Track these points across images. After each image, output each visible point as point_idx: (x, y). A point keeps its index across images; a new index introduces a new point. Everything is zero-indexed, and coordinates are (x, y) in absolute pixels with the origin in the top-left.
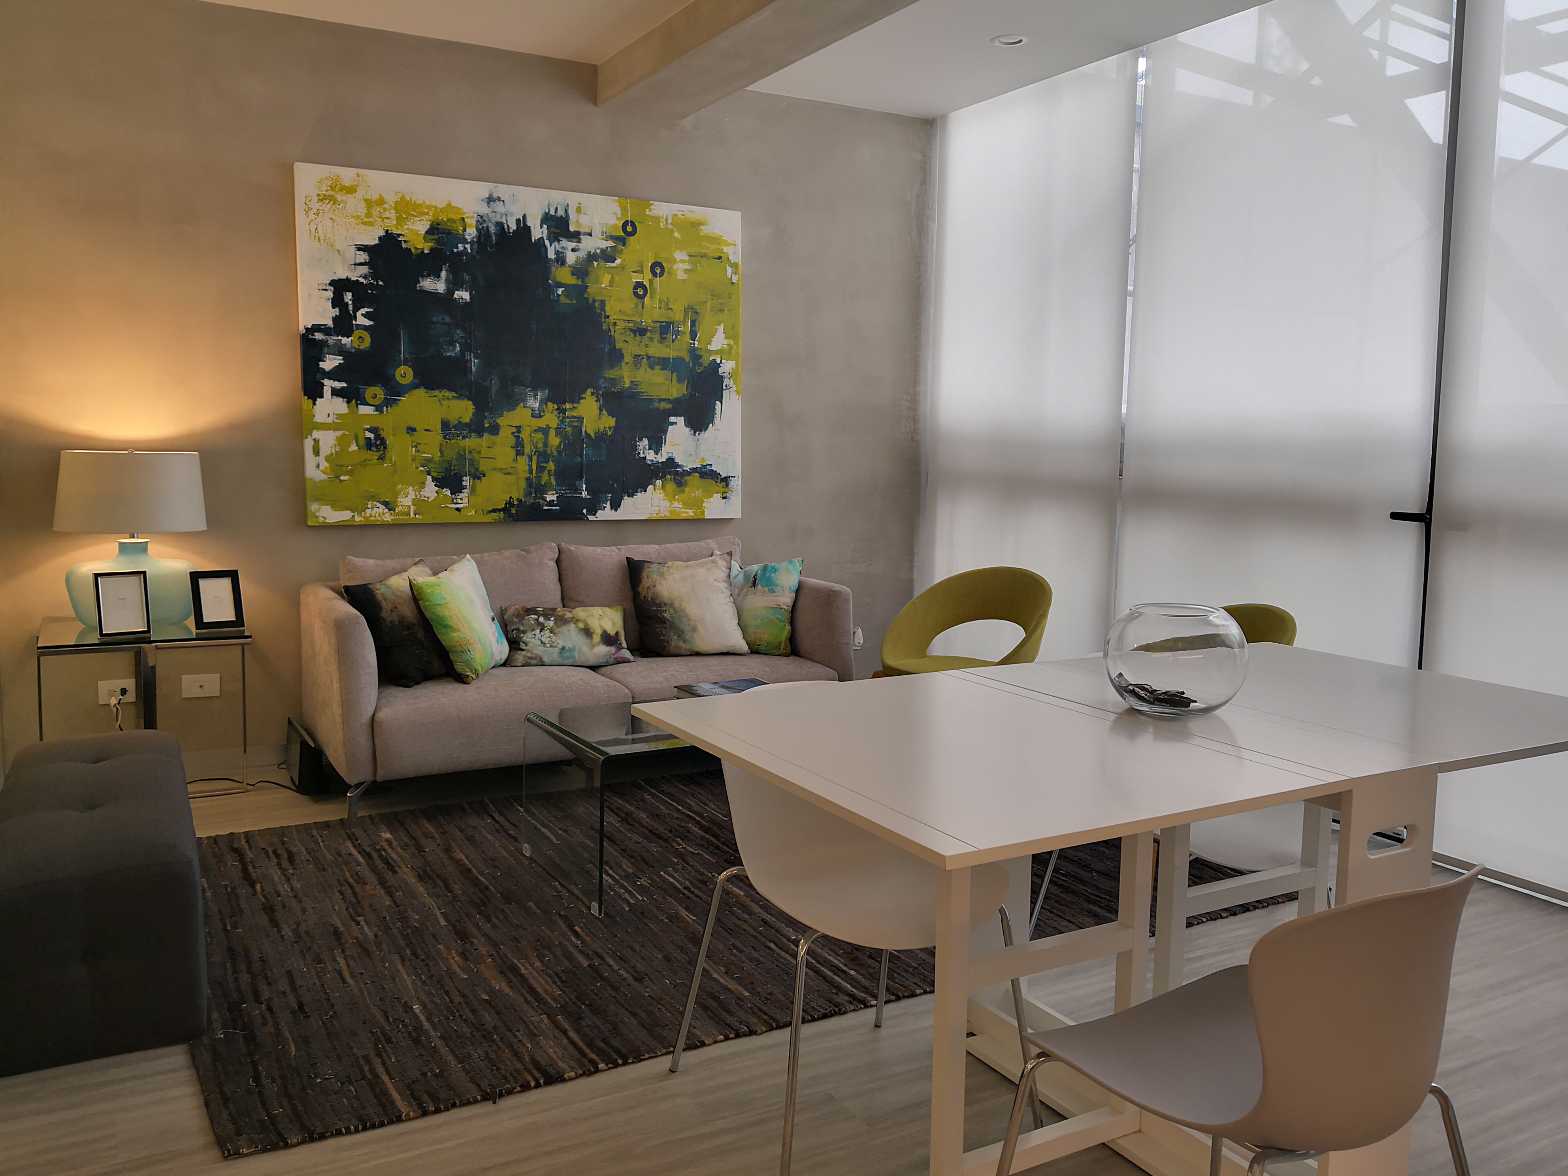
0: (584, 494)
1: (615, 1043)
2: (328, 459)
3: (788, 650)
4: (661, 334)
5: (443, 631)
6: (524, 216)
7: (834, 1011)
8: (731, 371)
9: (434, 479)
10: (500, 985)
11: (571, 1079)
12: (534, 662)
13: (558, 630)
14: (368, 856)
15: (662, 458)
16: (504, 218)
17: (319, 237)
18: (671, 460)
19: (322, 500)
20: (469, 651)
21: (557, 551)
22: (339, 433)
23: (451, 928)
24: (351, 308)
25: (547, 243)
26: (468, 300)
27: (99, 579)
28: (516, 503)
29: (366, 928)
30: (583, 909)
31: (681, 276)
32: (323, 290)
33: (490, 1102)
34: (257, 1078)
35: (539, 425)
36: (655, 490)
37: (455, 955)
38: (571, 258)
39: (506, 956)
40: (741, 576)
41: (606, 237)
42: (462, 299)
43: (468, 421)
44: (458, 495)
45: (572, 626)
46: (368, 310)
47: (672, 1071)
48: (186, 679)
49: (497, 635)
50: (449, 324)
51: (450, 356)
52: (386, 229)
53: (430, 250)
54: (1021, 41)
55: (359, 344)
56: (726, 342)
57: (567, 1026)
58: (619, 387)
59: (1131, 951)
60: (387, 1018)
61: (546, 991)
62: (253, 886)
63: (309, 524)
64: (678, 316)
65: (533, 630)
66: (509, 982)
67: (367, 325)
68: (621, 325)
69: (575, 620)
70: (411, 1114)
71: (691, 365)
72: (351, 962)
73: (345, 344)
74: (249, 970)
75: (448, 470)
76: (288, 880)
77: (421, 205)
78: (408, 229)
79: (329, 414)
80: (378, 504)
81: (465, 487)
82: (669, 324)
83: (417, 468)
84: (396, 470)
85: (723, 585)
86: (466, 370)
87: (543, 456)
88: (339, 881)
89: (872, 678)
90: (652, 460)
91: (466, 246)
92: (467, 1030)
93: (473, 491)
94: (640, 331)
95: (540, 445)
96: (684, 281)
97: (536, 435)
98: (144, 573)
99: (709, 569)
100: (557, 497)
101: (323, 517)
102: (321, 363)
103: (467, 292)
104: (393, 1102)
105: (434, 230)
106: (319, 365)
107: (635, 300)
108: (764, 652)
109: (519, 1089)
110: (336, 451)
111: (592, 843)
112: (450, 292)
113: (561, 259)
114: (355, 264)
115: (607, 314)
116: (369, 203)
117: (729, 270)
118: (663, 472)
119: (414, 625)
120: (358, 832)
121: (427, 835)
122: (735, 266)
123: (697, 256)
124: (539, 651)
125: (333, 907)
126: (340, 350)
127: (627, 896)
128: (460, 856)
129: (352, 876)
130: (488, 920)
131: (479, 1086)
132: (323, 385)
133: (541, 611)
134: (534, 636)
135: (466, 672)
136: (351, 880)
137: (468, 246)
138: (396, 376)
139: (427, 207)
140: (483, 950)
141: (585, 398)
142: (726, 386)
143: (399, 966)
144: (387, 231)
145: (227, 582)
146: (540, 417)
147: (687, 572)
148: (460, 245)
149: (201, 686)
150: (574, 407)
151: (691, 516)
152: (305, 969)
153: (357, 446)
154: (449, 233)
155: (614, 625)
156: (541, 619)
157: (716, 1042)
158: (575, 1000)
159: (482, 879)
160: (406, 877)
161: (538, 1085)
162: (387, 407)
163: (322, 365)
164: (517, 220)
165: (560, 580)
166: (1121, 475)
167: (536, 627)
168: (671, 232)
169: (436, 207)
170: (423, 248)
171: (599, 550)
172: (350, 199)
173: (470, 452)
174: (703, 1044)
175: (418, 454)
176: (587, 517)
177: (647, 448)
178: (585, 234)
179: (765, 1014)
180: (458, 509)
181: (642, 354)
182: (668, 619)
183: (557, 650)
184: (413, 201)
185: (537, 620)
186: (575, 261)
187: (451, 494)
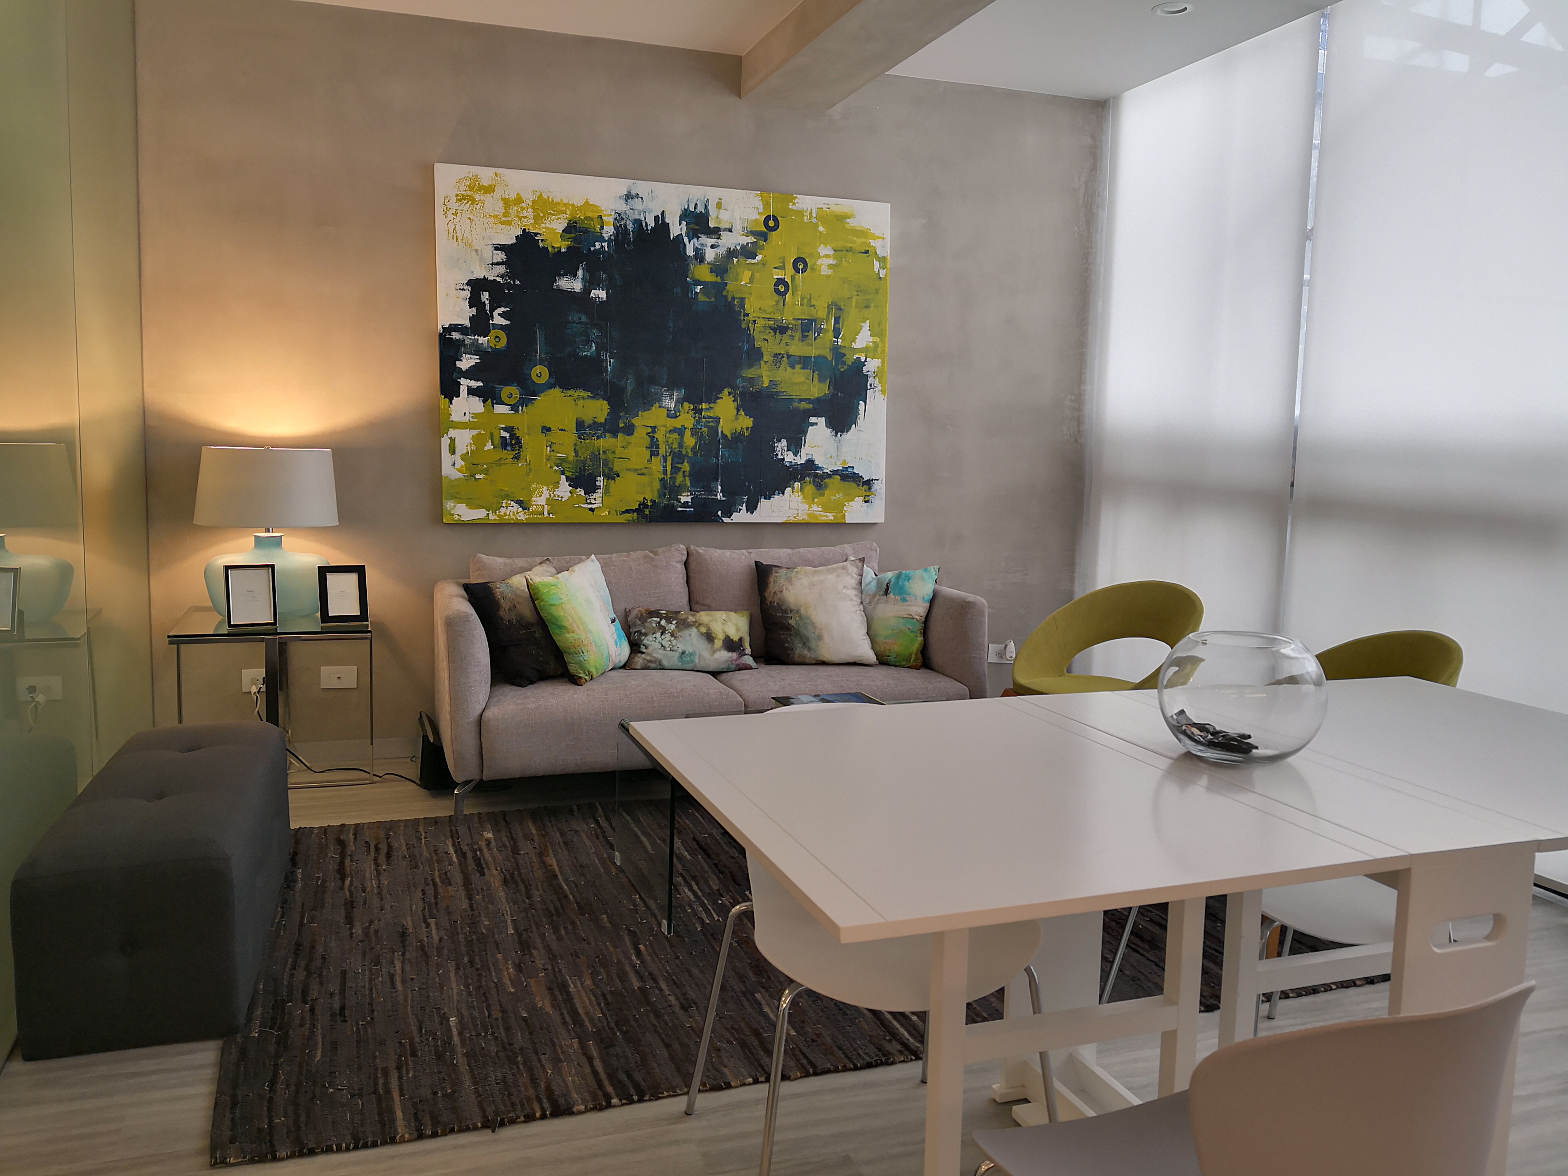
0: (720, 496)
1: (638, 1076)
2: (464, 457)
3: (920, 662)
4: (803, 331)
5: (558, 631)
6: (663, 213)
7: (881, 1060)
8: (876, 369)
9: (568, 479)
10: (543, 1002)
11: (580, 1113)
12: (653, 665)
13: (680, 634)
14: (462, 855)
15: (801, 460)
16: (642, 215)
17: (457, 237)
18: (810, 463)
19: (457, 498)
20: (583, 653)
21: (686, 552)
22: (475, 432)
23: (516, 938)
24: (488, 307)
25: (686, 240)
26: (605, 299)
27: (229, 571)
28: (649, 503)
29: (434, 931)
30: (654, 926)
31: (825, 271)
32: (460, 289)
33: (490, 1131)
34: (273, 1083)
35: (674, 426)
36: (793, 492)
37: (510, 967)
38: (710, 255)
39: (560, 971)
40: (874, 583)
41: (747, 233)
42: (599, 297)
43: (603, 421)
44: (592, 495)
45: (694, 630)
46: (506, 309)
47: (688, 1114)
48: (325, 670)
49: (616, 637)
50: (586, 324)
51: (586, 356)
52: (523, 228)
53: (567, 248)
54: (1185, 9)
55: (496, 343)
56: (871, 339)
57: (595, 1053)
58: (757, 387)
59: (1176, 1031)
60: (421, 1028)
61: (587, 1013)
62: (343, 879)
63: (444, 521)
64: (821, 313)
65: (653, 634)
66: (554, 999)
67: (504, 324)
68: (760, 323)
69: (697, 624)
70: (407, 1136)
71: (833, 364)
72: (408, 968)
73: (482, 344)
74: (306, 968)
75: (582, 470)
76: (378, 874)
77: (558, 204)
78: (546, 228)
79: (465, 414)
80: (513, 503)
81: (599, 488)
82: (811, 321)
83: (551, 467)
84: (530, 469)
85: (852, 593)
86: (602, 369)
87: (678, 457)
88: (426, 879)
89: (1001, 697)
90: (791, 462)
91: (603, 244)
92: (493, 1049)
93: (607, 491)
94: (781, 329)
95: (675, 446)
96: (828, 277)
97: (671, 436)
98: (272, 566)
99: (838, 576)
100: (692, 498)
101: (458, 515)
102: (457, 362)
103: (603, 290)
104: (393, 1121)
105: (571, 228)
106: (456, 365)
107: (776, 297)
108: (893, 664)
109: (522, 1118)
110: (471, 450)
111: (690, 854)
112: (587, 291)
113: (699, 256)
114: (492, 264)
115: (746, 312)
116: (507, 203)
117: (877, 265)
118: (801, 474)
119: (532, 624)
120: (462, 830)
121: (528, 837)
122: (883, 260)
123: (843, 250)
124: (659, 654)
125: (411, 907)
126: (477, 350)
127: (704, 915)
128: (552, 861)
129: (440, 876)
130: (556, 931)
131: (484, 1111)
132: (460, 384)
133: (664, 614)
134: (654, 639)
135: (580, 673)
136: (438, 880)
137: (605, 244)
138: (532, 375)
139: (565, 205)
140: (539, 963)
141: (722, 398)
142: (871, 385)
143: (452, 974)
144: (525, 230)
145: (354, 577)
146: (676, 417)
147: (816, 578)
148: (597, 244)
149: (339, 678)
150: (710, 407)
151: (831, 520)
152: (360, 971)
153: (492, 445)
154: (586, 231)
155: (738, 630)
156: (663, 622)
157: (744, 1085)
158: (612, 1025)
159: (565, 887)
160: (492, 881)
161: (543, 1117)
162: (522, 407)
163: (458, 364)
164: (655, 216)
165: (688, 582)
166: (1292, 484)
167: (657, 630)
168: (816, 226)
169: (573, 205)
170: (560, 247)
171: (728, 553)
172: (488, 198)
173: (604, 452)
174: (728, 1086)
175: (553, 453)
176: (722, 520)
177: (786, 450)
178: (725, 230)
179: (806, 1057)
180: (591, 510)
181: (782, 353)
182: (793, 626)
183: (676, 655)
184: (550, 200)
185: (659, 622)
186: (714, 258)
187: (585, 494)
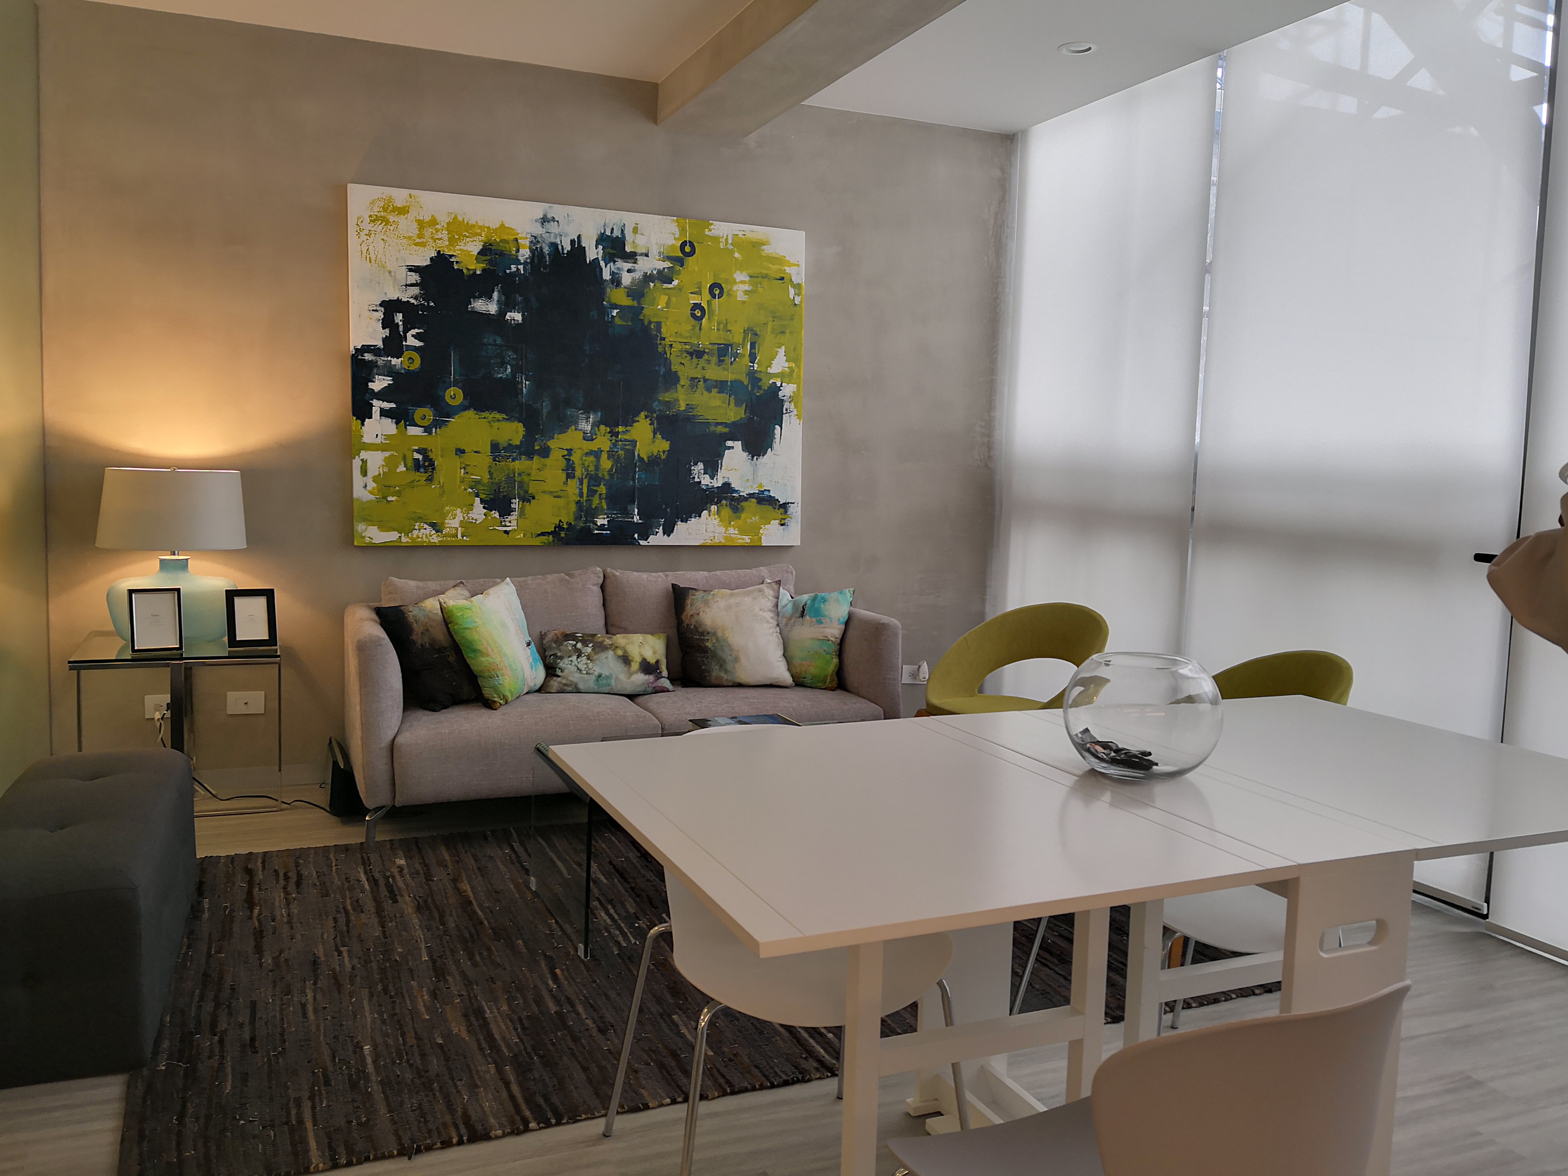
0: (636, 519)
1: (555, 1100)
2: (375, 479)
3: (835, 684)
4: (719, 356)
5: (472, 655)
6: (579, 237)
7: (798, 1078)
8: (792, 394)
9: (482, 501)
10: (459, 1029)
11: (497, 1138)
12: (569, 689)
13: (597, 657)
14: (374, 882)
15: (718, 483)
16: (558, 238)
17: (370, 258)
18: (727, 486)
19: (368, 520)
20: (498, 677)
21: (602, 576)
22: (387, 454)
23: (430, 964)
24: (401, 329)
25: (602, 264)
26: (520, 322)
27: (133, 595)
28: (565, 526)
29: (346, 960)
30: (570, 950)
31: (741, 297)
32: (373, 310)
33: (407, 1158)
34: (181, 1117)
35: (591, 449)
36: (709, 516)
37: (425, 993)
38: (626, 279)
39: (476, 997)
40: (790, 606)
41: (663, 258)
42: (514, 320)
43: (518, 443)
44: (507, 518)
45: (610, 653)
46: (419, 331)
47: (606, 1135)
48: (232, 696)
49: (531, 660)
50: (500, 346)
51: (502, 377)
52: (438, 250)
53: (482, 270)
54: (1090, 49)
55: (409, 365)
56: (787, 365)
57: (512, 1078)
58: (674, 410)
59: (1082, 1040)
60: (334, 1057)
61: (504, 1039)
62: (251, 909)
63: (356, 544)
64: (738, 338)
65: (569, 657)
66: (470, 1026)
67: (417, 346)
68: (677, 347)
69: (613, 648)
70: (321, 1165)
71: (750, 389)
72: (319, 997)
73: (395, 365)
74: (216, 999)
75: (497, 492)
76: (288, 904)
77: (473, 226)
78: (460, 250)
79: (377, 435)
80: (426, 526)
81: (514, 510)
82: (727, 345)
83: (465, 489)
84: (444, 492)
85: (769, 615)
86: (517, 392)
87: (594, 479)
88: (337, 907)
89: (915, 717)
90: (708, 485)
91: (519, 267)
92: (408, 1076)
93: (522, 514)
94: (697, 354)
95: (592, 468)
96: (744, 302)
97: (587, 458)
98: (178, 590)
99: (754, 599)
100: (608, 521)
101: (369, 537)
102: (370, 384)
103: (519, 313)
104: (307, 1151)
105: (486, 251)
106: (368, 386)
107: (693, 322)
108: (809, 685)
109: (439, 1145)
110: (383, 472)
111: (606, 879)
112: (502, 313)
113: (616, 280)
114: (406, 285)
115: (662, 336)
116: (421, 224)
117: (792, 291)
118: (718, 498)
119: (446, 648)
120: (374, 857)
121: (442, 864)
122: (797, 287)
123: (758, 277)
124: (575, 677)
125: (322, 935)
126: (390, 371)
127: (620, 939)
128: (465, 886)
129: (352, 904)
130: (471, 957)
131: (399, 1138)
132: (372, 405)
133: (580, 637)
134: (570, 662)
135: (495, 697)
136: (349, 907)
137: (521, 267)
138: (446, 397)
139: (481, 227)
140: (454, 990)
141: (638, 421)
142: (787, 410)
143: (366, 1003)
144: (439, 252)
145: (262, 601)
146: (593, 440)
147: (732, 601)
148: (512, 266)
149: (246, 703)
150: (627, 430)
151: (747, 543)
152: (271, 1000)
153: (405, 467)
154: (502, 254)
155: (654, 653)
156: (579, 645)
157: (661, 1105)
158: (529, 1049)
159: (480, 912)
160: (405, 907)
161: (460, 1143)
162: (436, 429)
163: (371, 385)
164: (571, 240)
165: (604, 605)
166: (1193, 509)
167: (573, 653)
168: (732, 252)
169: (488, 228)
170: (475, 269)
171: (645, 576)
172: (402, 220)
173: (520, 475)
174: (646, 1107)
175: (467, 476)
176: (639, 542)
177: (702, 473)
178: (641, 255)
179: (724, 1076)
180: (506, 532)
181: (699, 377)
182: (710, 649)
183: (593, 678)
184: (466, 222)
185: (575, 646)
186: (631, 282)
187: (500, 516)
